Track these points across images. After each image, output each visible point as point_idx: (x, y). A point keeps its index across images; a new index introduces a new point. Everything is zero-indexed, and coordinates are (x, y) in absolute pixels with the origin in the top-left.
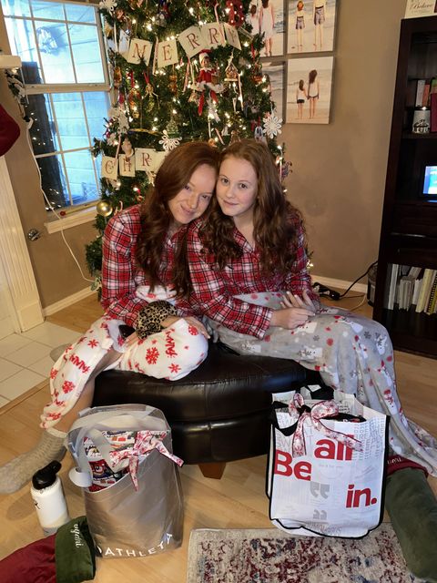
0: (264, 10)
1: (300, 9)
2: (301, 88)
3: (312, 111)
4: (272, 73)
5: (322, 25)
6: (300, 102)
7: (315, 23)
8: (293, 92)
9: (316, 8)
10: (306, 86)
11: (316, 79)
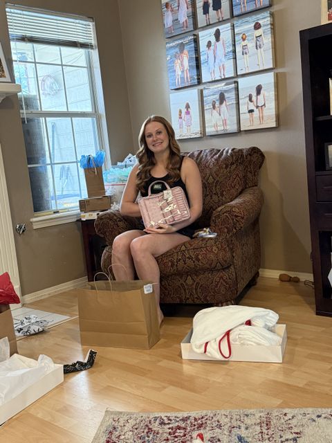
0: (217, 43)
1: (244, 40)
2: (251, 100)
3: (261, 118)
4: (226, 91)
5: (262, 49)
6: (251, 111)
7: (257, 48)
8: (245, 104)
9: (257, 37)
10: (254, 98)
11: (262, 92)
